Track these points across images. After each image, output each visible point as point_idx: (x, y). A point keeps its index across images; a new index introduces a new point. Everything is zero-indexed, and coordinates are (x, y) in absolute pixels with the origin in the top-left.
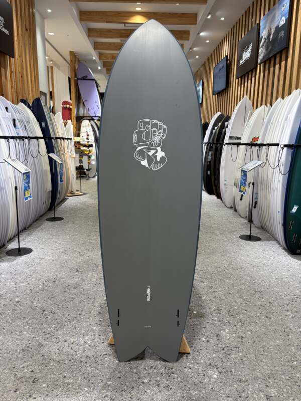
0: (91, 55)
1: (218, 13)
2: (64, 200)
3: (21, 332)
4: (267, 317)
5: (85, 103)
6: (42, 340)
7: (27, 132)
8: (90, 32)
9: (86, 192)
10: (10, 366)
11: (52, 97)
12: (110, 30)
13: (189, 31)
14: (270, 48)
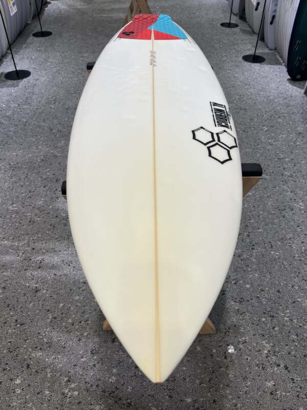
3: (37, 147)
4: (244, 131)
6: (56, 153)
10: (35, 171)
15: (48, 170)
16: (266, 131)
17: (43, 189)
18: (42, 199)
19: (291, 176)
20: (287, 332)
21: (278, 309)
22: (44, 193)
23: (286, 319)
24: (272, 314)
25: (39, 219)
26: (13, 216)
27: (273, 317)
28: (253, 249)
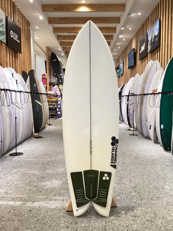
0: (58, 48)
1: (127, 27)
2: (44, 128)
8: (58, 37)
12: (69, 36)
13: (113, 35)
14: (152, 46)
20: (159, 227)
21: (155, 220)
22: (37, 181)
23: (159, 223)
24: (151, 221)
27: (152, 222)
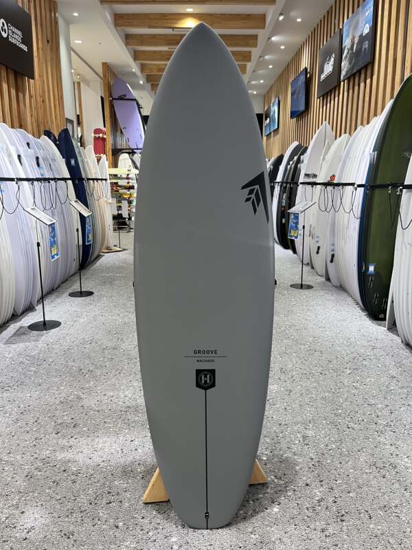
0: (130, 66)
2: (99, 257)
3: (58, 388)
4: (322, 374)
5: (123, 130)
6: (81, 394)
7: (53, 172)
8: (128, 39)
9: (126, 248)
11: (79, 123)
12: (154, 36)
13: (257, 36)
14: (354, 61)
15: (66, 413)
16: (349, 374)
17: (56, 436)
18: (50, 449)
19: (388, 425)
25: (39, 473)
26: (6, 468)
28: (342, 521)
